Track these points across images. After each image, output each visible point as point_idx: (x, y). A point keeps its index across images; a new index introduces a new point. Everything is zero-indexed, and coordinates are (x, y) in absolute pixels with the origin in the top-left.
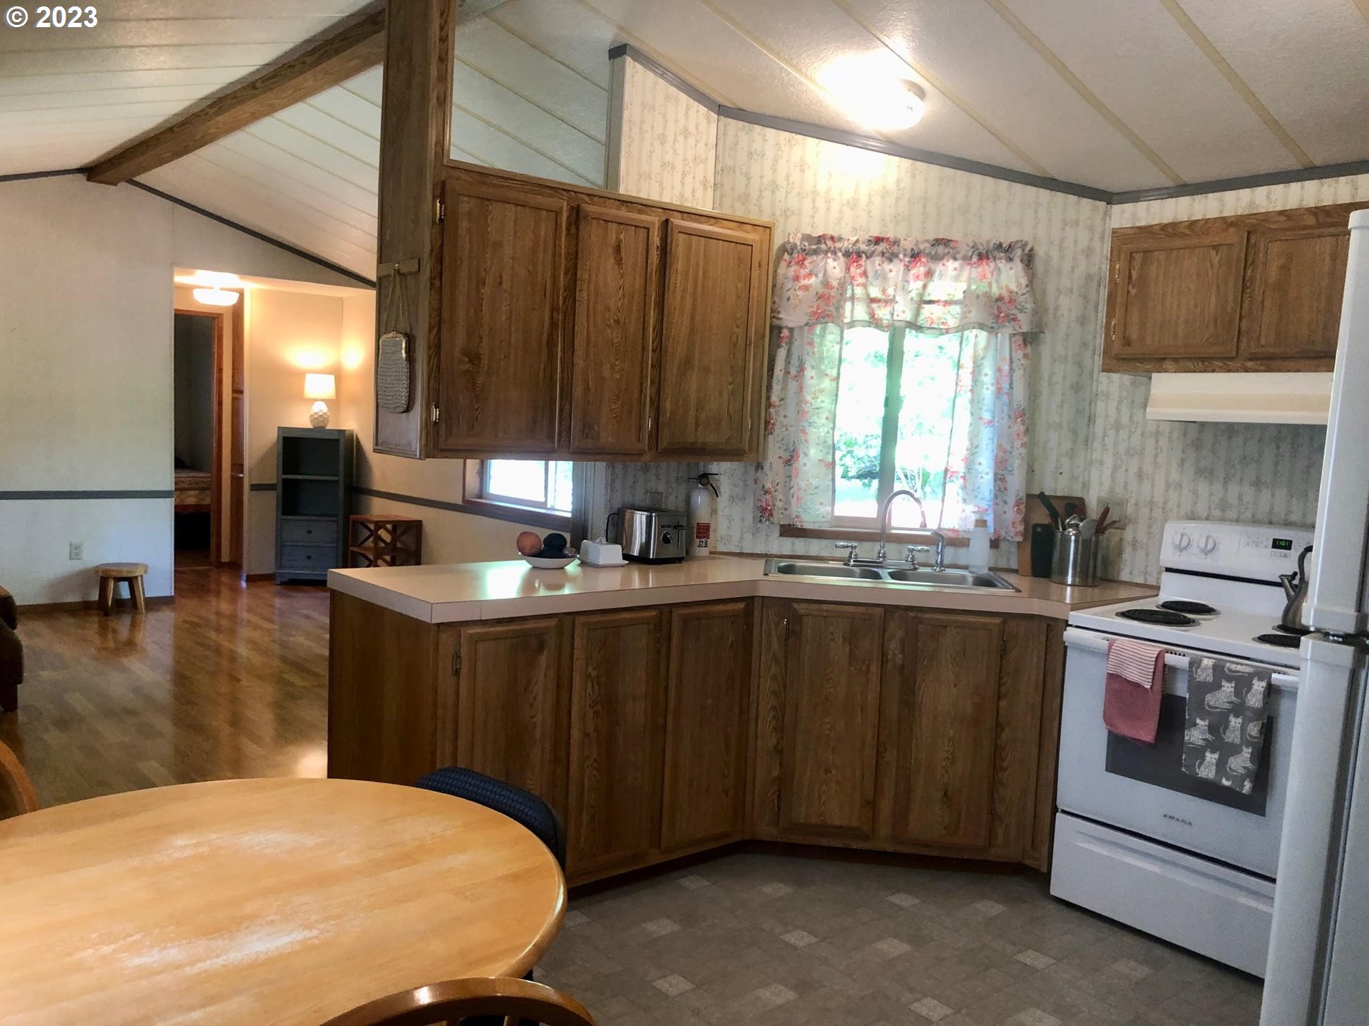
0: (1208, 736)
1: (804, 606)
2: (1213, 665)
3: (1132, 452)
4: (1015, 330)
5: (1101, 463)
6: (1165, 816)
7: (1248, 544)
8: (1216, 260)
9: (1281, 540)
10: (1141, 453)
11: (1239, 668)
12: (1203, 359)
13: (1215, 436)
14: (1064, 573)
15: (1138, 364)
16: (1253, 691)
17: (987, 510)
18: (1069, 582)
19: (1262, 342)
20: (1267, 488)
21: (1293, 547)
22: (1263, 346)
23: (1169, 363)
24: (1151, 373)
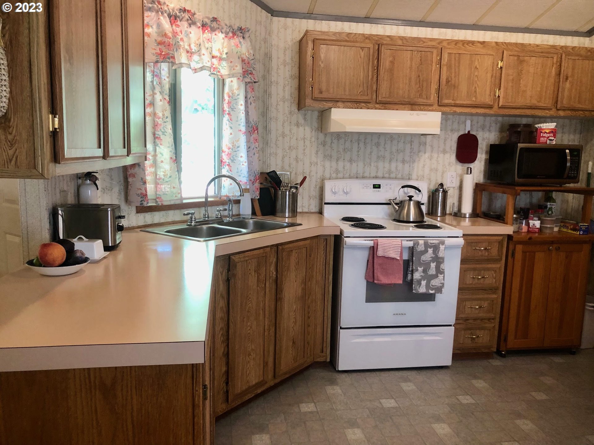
0: (422, 274)
1: (237, 256)
2: (424, 243)
3: (292, 148)
4: (251, 79)
5: (276, 155)
6: (394, 314)
7: (363, 188)
8: (362, 54)
9: (376, 185)
10: (297, 148)
11: (434, 242)
12: (357, 102)
13: (332, 140)
14: (283, 211)
15: (324, 103)
16: (441, 250)
17: (246, 183)
18: (287, 216)
19: (384, 96)
20: (355, 162)
21: (381, 187)
22: (384, 98)
23: (340, 103)
24: (331, 108)
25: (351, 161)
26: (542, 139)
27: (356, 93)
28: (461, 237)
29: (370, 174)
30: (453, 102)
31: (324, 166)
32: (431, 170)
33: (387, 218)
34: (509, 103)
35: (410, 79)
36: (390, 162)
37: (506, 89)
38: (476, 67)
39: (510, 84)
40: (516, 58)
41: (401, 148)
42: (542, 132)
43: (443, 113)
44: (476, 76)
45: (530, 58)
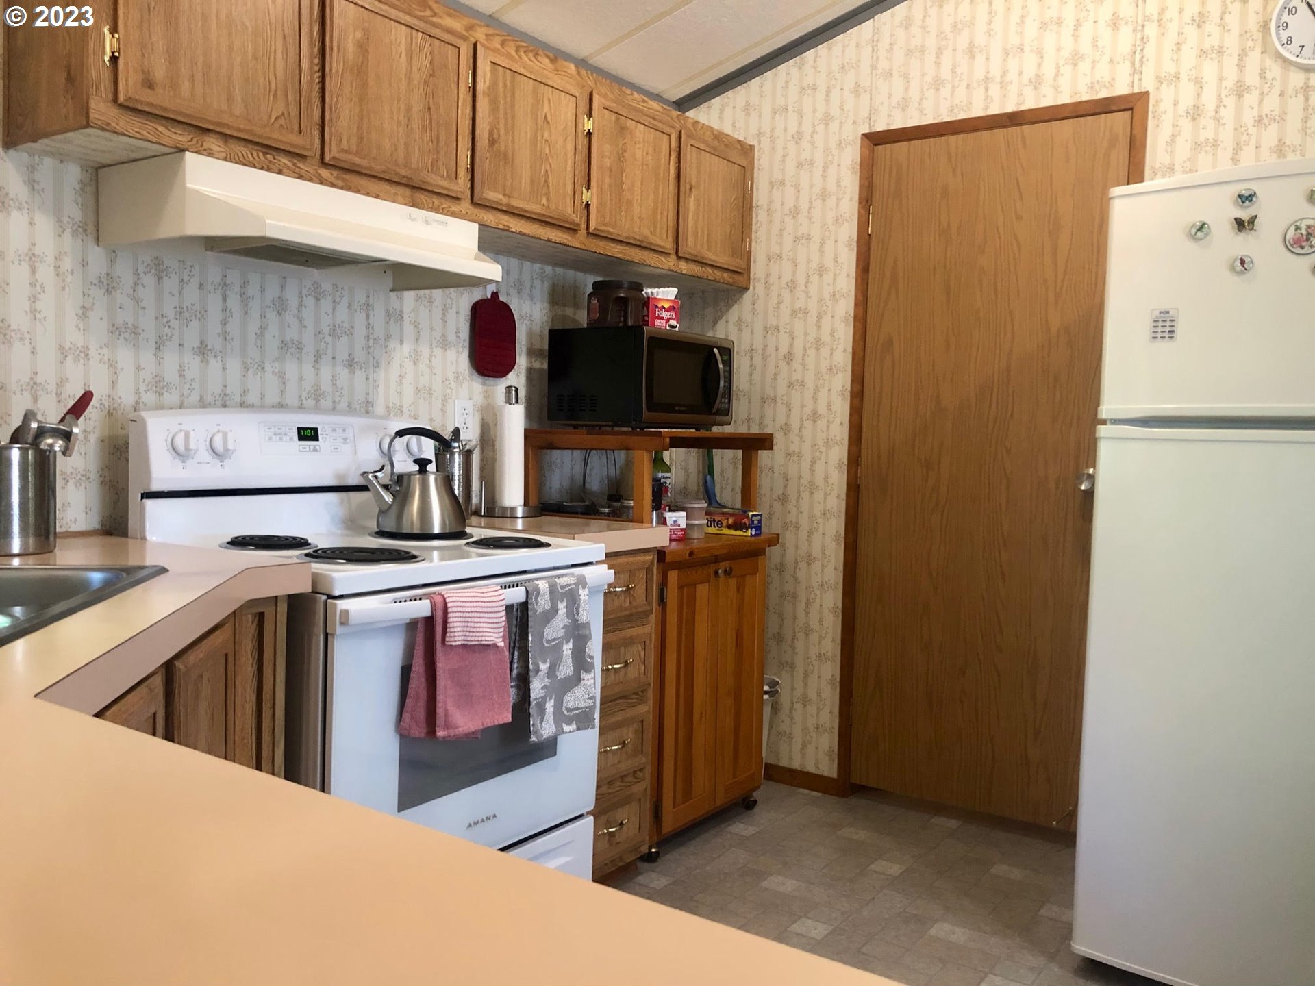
0: (547, 681)
2: (549, 586)
6: (469, 825)
7: (270, 438)
9: (307, 429)
12: (268, 148)
13: (136, 273)
15: (160, 128)
16: (582, 605)
19: (344, 145)
20: (215, 356)
21: (320, 437)
22: (346, 152)
23: (214, 141)
24: (183, 150)
25: (203, 350)
26: (658, 322)
27: (266, 118)
28: (599, 562)
29: (263, 396)
30: (505, 200)
31: (112, 364)
32: (418, 391)
33: (339, 532)
34: (605, 225)
35: (409, 109)
36: (316, 361)
37: (601, 191)
38: (546, 117)
39: (607, 180)
40: (614, 116)
41: (343, 322)
42: (657, 307)
43: (483, 227)
44: (547, 141)
45: (636, 127)
